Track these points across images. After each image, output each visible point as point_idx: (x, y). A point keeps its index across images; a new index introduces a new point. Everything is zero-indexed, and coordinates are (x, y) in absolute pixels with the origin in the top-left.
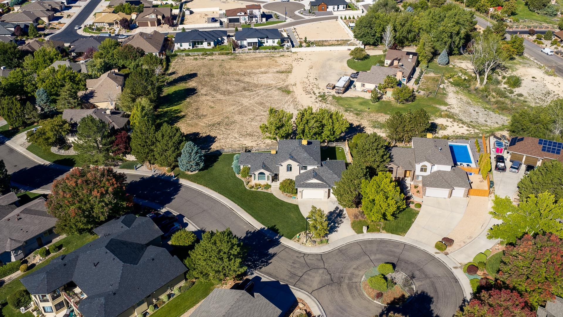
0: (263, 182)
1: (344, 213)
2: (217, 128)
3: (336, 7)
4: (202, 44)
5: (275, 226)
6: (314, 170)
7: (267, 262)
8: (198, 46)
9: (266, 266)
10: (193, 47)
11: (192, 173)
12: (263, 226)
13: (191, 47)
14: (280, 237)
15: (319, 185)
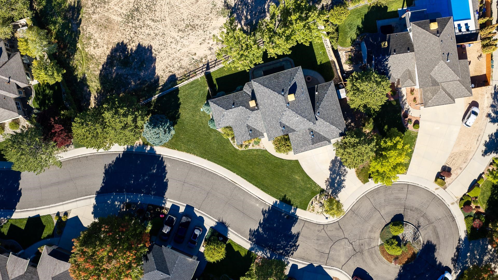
7: (295, 245)
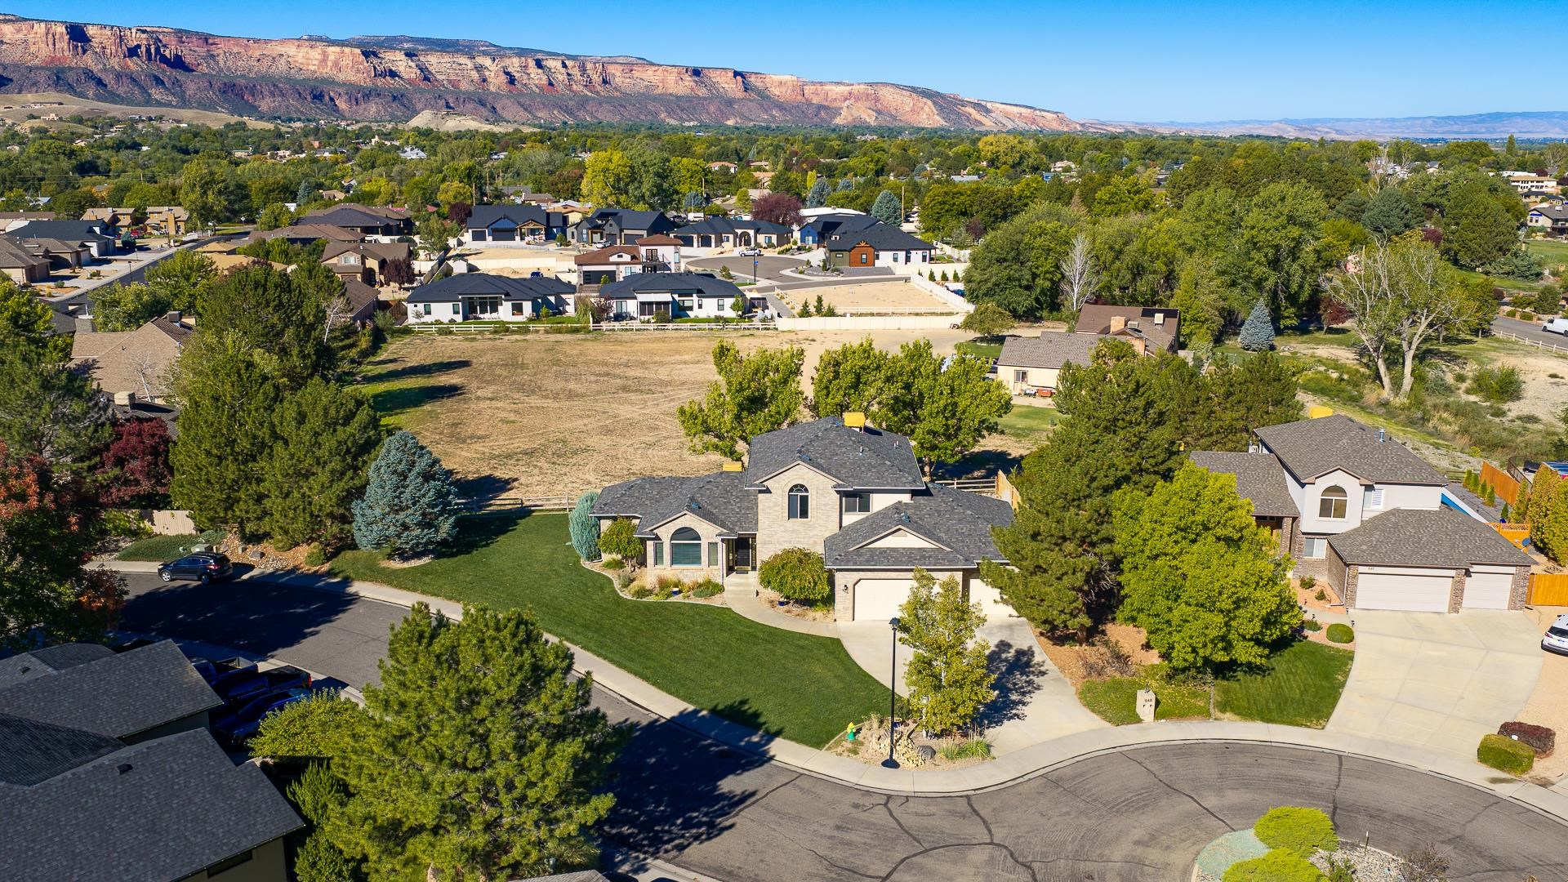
0: (690, 574)
1: (1037, 659)
2: (520, 463)
3: (902, 255)
4: (494, 310)
5: (743, 702)
6: (898, 507)
7: (711, 825)
8: (481, 316)
9: (709, 839)
10: (465, 318)
11: (406, 565)
12: (691, 708)
13: (459, 318)
14: (771, 736)
15: (923, 557)
